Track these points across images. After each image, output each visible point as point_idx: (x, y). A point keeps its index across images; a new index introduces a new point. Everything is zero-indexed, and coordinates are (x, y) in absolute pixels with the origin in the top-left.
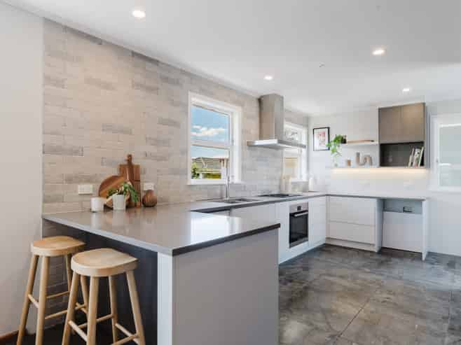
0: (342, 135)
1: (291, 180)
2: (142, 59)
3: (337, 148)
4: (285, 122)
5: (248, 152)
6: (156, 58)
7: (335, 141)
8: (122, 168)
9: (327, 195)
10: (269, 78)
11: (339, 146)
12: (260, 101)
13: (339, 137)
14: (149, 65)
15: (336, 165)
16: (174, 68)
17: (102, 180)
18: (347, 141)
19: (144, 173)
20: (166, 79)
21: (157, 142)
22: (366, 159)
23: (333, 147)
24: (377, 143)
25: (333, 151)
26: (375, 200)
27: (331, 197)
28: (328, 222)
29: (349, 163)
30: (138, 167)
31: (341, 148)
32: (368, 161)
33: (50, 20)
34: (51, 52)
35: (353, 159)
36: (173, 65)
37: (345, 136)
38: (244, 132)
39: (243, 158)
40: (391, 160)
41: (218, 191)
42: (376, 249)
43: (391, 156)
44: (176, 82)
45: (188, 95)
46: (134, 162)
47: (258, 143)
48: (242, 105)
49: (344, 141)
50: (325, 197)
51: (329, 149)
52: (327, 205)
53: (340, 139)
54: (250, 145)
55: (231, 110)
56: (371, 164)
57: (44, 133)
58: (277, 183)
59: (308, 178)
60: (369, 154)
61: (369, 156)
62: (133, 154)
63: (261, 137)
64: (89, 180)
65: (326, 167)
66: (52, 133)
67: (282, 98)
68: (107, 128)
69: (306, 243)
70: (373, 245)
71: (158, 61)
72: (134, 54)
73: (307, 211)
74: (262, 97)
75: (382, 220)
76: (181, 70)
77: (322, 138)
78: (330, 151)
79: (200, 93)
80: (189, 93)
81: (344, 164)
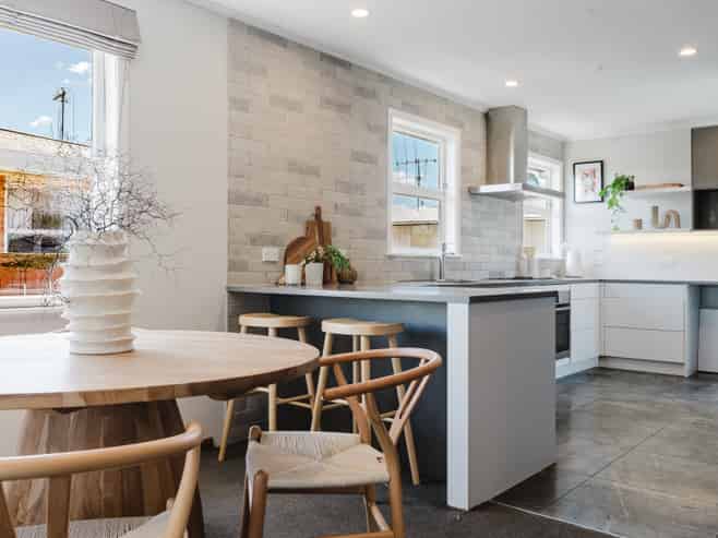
0: (627, 175)
1: (538, 255)
2: (332, 62)
3: (618, 197)
4: (530, 153)
5: (469, 204)
6: (347, 59)
7: (614, 185)
8: (309, 226)
9: (601, 281)
10: (511, 84)
11: (621, 195)
12: (487, 116)
13: (622, 178)
14: (339, 70)
15: (616, 229)
16: (369, 72)
17: (288, 242)
18: (636, 185)
19: (335, 235)
20: (361, 91)
21: (348, 188)
22: (668, 217)
23: (611, 196)
24: (688, 188)
25: (611, 204)
26: (685, 287)
27: (607, 284)
28: (603, 327)
29: (639, 224)
30: (328, 224)
31: (624, 197)
32: (673, 220)
33: (237, 21)
34: (237, 63)
35: (647, 217)
36: (368, 66)
37: (633, 177)
38: (464, 170)
39: (462, 216)
40: (712, 219)
41: (427, 268)
42: (685, 372)
43: (712, 213)
44: (373, 95)
45: (387, 113)
46: (325, 218)
47: (484, 189)
48: (461, 126)
49: (630, 186)
50: (598, 284)
51: (603, 200)
52: (602, 297)
53: (623, 182)
54: (472, 193)
55: (443, 134)
56: (678, 225)
57: (229, 175)
58: (513, 259)
59: (564, 253)
60: (674, 209)
61: (675, 212)
62: (322, 205)
63: (489, 180)
64: (273, 242)
65: (598, 233)
66: (237, 176)
67: (526, 112)
68: (293, 167)
69: (567, 360)
70: (682, 364)
71: (350, 65)
72: (324, 57)
73: (568, 305)
74: (491, 110)
75: (697, 324)
76: (380, 75)
77: (589, 180)
78: (606, 205)
79: (402, 109)
80: (391, 111)
81: (631, 226)
